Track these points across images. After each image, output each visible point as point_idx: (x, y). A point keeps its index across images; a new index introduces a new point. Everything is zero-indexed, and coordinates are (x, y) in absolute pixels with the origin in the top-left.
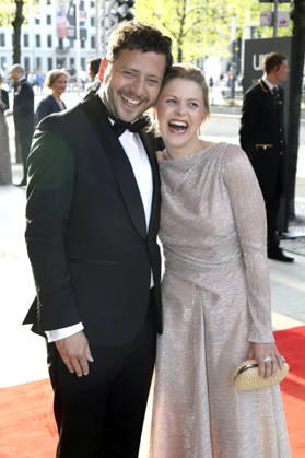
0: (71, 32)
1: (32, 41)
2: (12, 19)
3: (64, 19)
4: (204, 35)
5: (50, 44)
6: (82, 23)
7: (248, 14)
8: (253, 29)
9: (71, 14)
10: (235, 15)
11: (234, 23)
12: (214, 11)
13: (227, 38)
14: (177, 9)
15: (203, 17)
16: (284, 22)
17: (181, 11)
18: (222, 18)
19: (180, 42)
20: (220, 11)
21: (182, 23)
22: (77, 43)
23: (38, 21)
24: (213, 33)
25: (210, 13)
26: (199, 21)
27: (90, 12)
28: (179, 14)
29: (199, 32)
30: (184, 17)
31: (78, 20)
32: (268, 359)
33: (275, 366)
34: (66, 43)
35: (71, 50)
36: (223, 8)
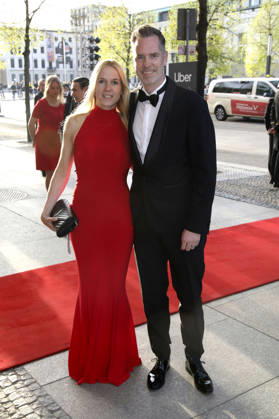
2: (24, 51)
3: (54, 51)
5: (43, 66)
6: (68, 53)
8: (173, 55)
9: (60, 47)
14: (125, 43)
16: (192, 52)
17: (128, 45)
19: (127, 65)
21: (129, 51)
23: (35, 51)
28: (126, 46)
30: (129, 48)
31: (65, 51)
34: (54, 65)
35: (58, 69)
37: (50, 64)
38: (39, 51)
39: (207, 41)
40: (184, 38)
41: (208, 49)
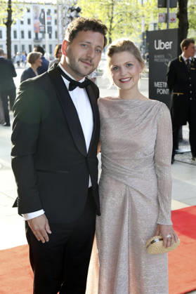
0: (42, 29)
1: (19, 35)
2: (6, 21)
3: (38, 21)
4: (125, 29)
5: (30, 37)
6: (49, 23)
7: (152, 15)
8: (155, 24)
9: (42, 17)
10: (143, 16)
11: (143, 21)
12: (131, 14)
13: (139, 31)
14: (108, 13)
15: (124, 18)
16: (173, 20)
17: (110, 15)
18: (136, 18)
19: (110, 34)
20: (135, 14)
21: (111, 21)
22: (47, 35)
23: (22, 23)
24: (130, 27)
25: (129, 15)
26: (122, 20)
27: (53, 16)
28: (109, 17)
29: (122, 28)
30: (112, 18)
31: (46, 21)
32: (169, 236)
33: (173, 240)
34: (40, 35)
35: (43, 40)
36: (136, 12)
38: (26, 22)
39: (188, 11)
40: (165, 6)
41: (189, 17)
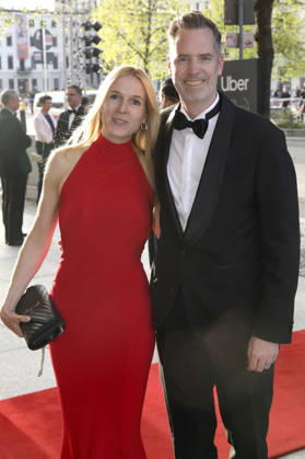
6: (49, 47)
14: (142, 29)
16: (249, 43)
21: (148, 42)
26: (164, 40)
28: (143, 34)
29: (164, 51)
30: (149, 36)
34: (28, 64)
35: (33, 71)
37: (22, 63)
38: (3, 42)
40: (236, 23)
